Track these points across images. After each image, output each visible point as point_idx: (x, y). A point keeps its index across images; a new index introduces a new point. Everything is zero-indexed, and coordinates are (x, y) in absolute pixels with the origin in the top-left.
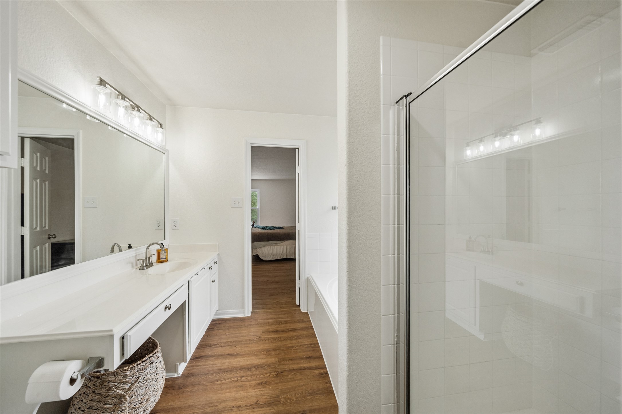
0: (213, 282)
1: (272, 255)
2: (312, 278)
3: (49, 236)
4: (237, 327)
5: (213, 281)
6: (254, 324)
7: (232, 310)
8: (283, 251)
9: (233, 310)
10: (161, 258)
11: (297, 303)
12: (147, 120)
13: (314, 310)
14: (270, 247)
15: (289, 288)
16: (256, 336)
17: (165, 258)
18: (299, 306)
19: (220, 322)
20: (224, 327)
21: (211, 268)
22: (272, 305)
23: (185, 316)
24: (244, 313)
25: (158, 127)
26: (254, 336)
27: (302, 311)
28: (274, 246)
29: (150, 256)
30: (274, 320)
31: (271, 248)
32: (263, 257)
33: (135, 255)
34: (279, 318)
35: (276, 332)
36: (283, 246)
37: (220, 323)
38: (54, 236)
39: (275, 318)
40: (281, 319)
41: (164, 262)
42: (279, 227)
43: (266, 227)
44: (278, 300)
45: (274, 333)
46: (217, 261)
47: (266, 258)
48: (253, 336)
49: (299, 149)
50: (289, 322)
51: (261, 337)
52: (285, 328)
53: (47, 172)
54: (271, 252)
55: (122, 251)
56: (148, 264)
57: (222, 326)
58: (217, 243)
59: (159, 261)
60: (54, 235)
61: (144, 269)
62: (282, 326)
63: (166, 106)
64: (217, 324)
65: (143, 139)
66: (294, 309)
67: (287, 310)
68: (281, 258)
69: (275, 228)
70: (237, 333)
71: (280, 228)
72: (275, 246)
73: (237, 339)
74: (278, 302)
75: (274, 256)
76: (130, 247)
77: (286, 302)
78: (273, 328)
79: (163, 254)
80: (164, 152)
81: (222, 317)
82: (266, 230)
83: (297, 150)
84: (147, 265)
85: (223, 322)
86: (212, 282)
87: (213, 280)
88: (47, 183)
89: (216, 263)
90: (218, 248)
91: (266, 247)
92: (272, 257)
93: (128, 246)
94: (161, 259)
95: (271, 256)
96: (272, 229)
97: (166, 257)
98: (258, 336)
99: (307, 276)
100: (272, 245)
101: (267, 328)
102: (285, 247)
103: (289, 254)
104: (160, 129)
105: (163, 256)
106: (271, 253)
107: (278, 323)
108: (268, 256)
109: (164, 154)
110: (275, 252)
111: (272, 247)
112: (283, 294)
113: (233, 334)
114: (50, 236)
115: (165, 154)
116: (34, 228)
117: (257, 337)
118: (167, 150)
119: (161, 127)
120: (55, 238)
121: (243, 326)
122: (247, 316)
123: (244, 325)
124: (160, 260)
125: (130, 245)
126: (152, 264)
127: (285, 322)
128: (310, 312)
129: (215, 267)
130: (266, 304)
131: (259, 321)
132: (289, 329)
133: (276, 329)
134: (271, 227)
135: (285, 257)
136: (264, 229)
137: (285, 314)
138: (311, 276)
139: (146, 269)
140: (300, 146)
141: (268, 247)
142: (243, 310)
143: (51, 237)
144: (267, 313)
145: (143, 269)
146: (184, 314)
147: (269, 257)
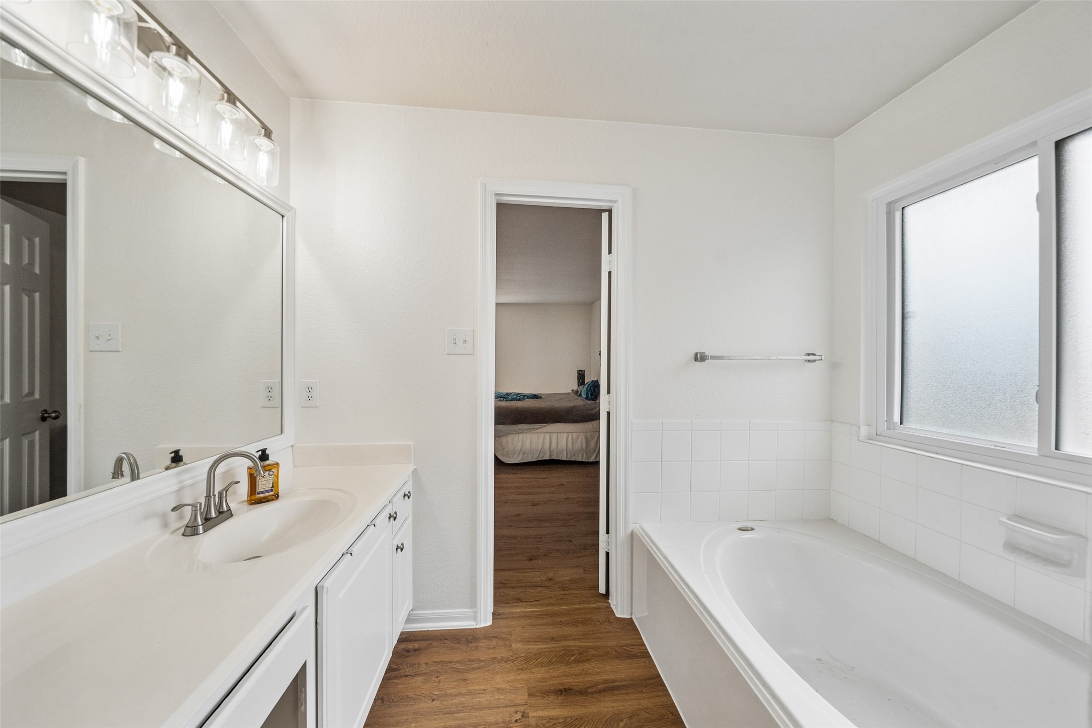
0: (399, 550)
1: (521, 452)
2: (648, 536)
3: (43, 414)
4: (459, 666)
5: (400, 548)
6: (502, 659)
7: (447, 611)
8: (543, 444)
9: (450, 611)
10: (258, 491)
11: (602, 590)
12: (220, 100)
13: (646, 614)
14: (517, 435)
15: (569, 539)
16: (513, 709)
17: (272, 491)
18: (607, 595)
19: (416, 645)
20: (426, 663)
21: (393, 517)
22: (540, 589)
23: (303, 707)
24: (475, 618)
25: (259, 134)
26: (509, 709)
27: (617, 616)
28: (525, 434)
29: (224, 490)
30: (551, 645)
31: (521, 439)
32: (503, 455)
33: (176, 487)
34: (565, 638)
35: (564, 692)
36: (543, 435)
37: (416, 650)
38: (53, 415)
39: (553, 639)
40: (570, 643)
41: (268, 501)
42: (532, 395)
43: (508, 394)
44: (550, 575)
45: (560, 698)
46: (409, 492)
47: (509, 457)
48: (506, 706)
49: (610, 211)
50: (593, 656)
51: (528, 717)
52: (588, 679)
53: (37, 271)
54: (519, 446)
55: (138, 478)
56: (213, 515)
57: (423, 659)
58: (412, 443)
59: (253, 497)
60: (55, 412)
61: (197, 534)
62: (577, 668)
63: (291, 98)
64: (408, 651)
65: (211, 159)
66: (595, 605)
67: (579, 609)
68: (540, 459)
69: (524, 396)
70: (460, 694)
71: (535, 397)
72: (529, 436)
73: (463, 719)
74: (551, 579)
75: (526, 455)
76: (177, 458)
77: (570, 580)
78: (554, 677)
79: (263, 479)
80: (283, 212)
81: (422, 628)
82: (508, 401)
83: (605, 216)
84: (207, 519)
85: (423, 644)
86: (397, 549)
87: (399, 545)
88: (37, 295)
89: (407, 496)
90: (413, 456)
91: (509, 436)
92: (521, 456)
93: (173, 455)
94: (259, 493)
95: (519, 454)
96: (519, 400)
97: (273, 487)
98: (518, 708)
99: (631, 527)
100: (522, 433)
101: (539, 674)
102: (548, 436)
103: (555, 452)
104: (263, 141)
105: (264, 484)
106: (519, 449)
107: (565, 657)
108: (514, 454)
109: (283, 216)
110: (527, 445)
111: (521, 436)
112: (560, 555)
113: (450, 695)
114: (46, 415)
115: (285, 218)
116: (24, 394)
117: (516, 712)
118: (292, 208)
119: (268, 134)
120: (56, 418)
121: (475, 665)
122: (482, 625)
123: (479, 660)
124: (256, 498)
125: (177, 452)
126: (229, 510)
127: (583, 656)
128: (636, 618)
129: (405, 509)
130: (525, 586)
131: (514, 646)
132: (598, 683)
133: (565, 680)
134: (517, 394)
135: (547, 457)
136: (504, 398)
137: (575, 623)
138: (641, 527)
139: (205, 531)
140: (615, 202)
141: (513, 436)
142: (473, 610)
143: (49, 417)
144: (530, 617)
145: (195, 533)
146: (300, 702)
147: (516, 456)
